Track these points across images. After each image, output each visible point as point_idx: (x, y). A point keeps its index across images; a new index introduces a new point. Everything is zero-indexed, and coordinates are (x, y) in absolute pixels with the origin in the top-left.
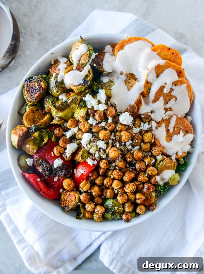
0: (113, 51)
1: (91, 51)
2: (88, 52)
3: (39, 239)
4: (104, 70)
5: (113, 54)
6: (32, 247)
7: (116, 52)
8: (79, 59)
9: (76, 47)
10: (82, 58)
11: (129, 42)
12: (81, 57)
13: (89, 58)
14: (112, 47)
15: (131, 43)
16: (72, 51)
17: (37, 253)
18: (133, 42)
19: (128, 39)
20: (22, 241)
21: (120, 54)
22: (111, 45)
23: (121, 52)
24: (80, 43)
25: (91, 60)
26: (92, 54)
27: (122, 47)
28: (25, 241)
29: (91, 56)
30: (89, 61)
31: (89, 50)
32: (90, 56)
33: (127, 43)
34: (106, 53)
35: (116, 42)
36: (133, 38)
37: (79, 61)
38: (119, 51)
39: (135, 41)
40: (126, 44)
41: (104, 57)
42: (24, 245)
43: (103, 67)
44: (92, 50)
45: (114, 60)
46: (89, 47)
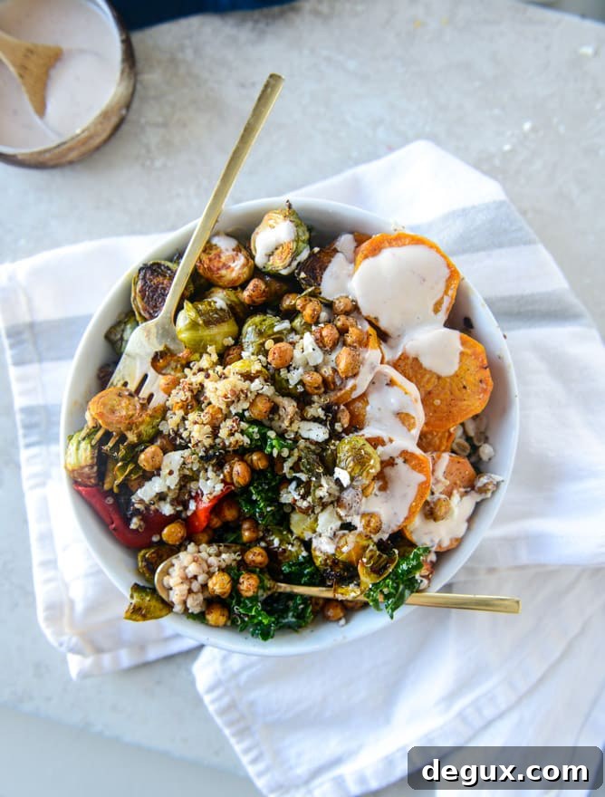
0: (356, 252)
1: (300, 243)
2: (295, 243)
3: (87, 575)
4: (320, 293)
5: (353, 261)
6: (66, 586)
7: (359, 257)
8: (269, 252)
9: (271, 222)
10: (278, 251)
11: (394, 243)
12: (276, 249)
13: (293, 259)
14: (356, 240)
15: (399, 246)
16: (260, 226)
17: (72, 603)
18: (404, 245)
19: (396, 233)
20: (51, 564)
21: (366, 266)
22: (355, 236)
23: (370, 261)
24: (282, 217)
25: (295, 264)
26: (301, 252)
27: (375, 251)
28: (56, 568)
29: (298, 255)
30: (289, 265)
31: (297, 240)
32: (296, 254)
33: (391, 245)
34: (338, 252)
35: (369, 232)
36: (406, 236)
37: (270, 255)
38: (366, 257)
39: (409, 244)
40: (387, 244)
41: (330, 262)
42: (51, 574)
43: (319, 285)
44: (303, 242)
45: (350, 276)
46: (300, 234)
